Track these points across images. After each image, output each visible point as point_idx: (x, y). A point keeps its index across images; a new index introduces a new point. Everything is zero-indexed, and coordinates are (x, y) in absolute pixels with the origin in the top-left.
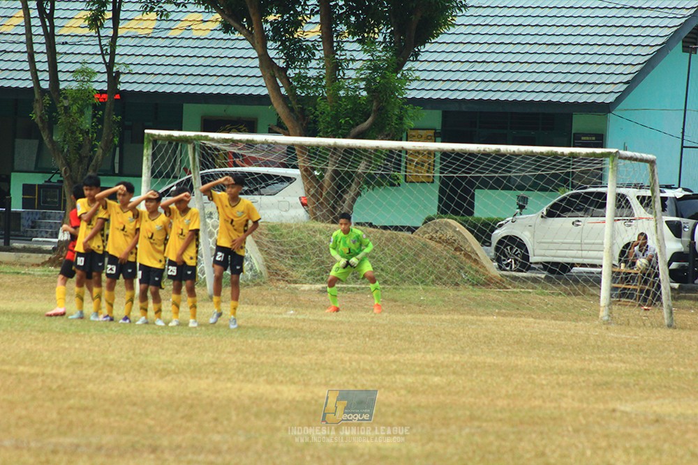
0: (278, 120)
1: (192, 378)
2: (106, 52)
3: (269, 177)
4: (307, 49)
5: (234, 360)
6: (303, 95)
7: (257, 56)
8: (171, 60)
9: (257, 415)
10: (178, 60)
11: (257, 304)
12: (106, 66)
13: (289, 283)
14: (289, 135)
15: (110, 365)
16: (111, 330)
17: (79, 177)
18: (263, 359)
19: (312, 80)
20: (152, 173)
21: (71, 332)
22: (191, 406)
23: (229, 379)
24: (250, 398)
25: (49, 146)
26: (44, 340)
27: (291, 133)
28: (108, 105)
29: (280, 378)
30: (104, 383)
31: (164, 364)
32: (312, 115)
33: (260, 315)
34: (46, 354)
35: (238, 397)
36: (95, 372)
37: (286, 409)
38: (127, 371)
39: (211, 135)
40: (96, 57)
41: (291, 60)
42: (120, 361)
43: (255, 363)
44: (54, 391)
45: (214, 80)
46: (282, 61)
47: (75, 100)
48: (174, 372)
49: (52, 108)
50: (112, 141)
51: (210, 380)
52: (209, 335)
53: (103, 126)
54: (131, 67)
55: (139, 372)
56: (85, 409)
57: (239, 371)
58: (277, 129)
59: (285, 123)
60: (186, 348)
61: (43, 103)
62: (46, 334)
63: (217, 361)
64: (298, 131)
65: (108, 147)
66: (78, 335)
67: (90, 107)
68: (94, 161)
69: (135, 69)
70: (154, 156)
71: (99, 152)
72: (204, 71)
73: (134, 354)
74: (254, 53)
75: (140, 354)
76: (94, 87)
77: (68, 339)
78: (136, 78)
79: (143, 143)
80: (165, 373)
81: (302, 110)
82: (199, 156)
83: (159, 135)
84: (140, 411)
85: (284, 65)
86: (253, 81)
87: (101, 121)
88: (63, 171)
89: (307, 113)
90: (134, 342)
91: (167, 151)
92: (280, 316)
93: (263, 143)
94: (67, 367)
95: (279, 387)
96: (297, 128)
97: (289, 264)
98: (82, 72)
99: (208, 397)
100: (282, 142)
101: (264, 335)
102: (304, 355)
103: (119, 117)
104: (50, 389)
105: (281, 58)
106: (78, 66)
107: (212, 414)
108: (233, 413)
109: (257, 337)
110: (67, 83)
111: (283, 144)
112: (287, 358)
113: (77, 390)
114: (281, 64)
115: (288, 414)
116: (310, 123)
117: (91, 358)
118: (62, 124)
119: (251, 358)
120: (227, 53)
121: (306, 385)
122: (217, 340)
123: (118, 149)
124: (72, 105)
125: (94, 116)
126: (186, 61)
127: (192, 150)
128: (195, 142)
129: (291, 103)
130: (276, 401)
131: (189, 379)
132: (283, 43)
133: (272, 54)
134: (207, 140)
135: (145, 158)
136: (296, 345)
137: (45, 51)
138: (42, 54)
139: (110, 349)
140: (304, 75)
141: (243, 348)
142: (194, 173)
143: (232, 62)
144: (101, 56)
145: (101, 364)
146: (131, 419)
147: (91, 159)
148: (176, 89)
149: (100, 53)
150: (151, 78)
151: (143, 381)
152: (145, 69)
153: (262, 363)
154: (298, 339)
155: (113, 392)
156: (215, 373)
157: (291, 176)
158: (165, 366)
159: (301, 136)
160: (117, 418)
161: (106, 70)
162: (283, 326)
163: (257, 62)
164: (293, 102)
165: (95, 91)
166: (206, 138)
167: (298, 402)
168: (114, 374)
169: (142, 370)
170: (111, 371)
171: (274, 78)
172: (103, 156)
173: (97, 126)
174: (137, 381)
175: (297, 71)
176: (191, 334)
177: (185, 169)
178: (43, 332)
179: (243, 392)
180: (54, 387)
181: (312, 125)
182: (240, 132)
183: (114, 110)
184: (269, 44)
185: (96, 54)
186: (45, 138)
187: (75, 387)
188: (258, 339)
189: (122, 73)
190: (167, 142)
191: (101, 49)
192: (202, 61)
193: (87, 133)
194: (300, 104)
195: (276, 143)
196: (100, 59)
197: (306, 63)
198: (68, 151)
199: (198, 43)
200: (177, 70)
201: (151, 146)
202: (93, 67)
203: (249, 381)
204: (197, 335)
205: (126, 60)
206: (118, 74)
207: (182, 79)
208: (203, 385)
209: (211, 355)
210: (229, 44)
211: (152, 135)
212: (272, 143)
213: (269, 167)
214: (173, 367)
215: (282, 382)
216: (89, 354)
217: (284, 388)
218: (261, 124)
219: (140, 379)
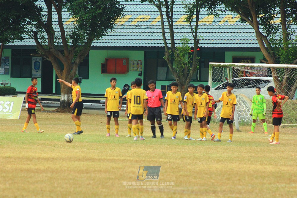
0: (264, 57)
1: (229, 163)
2: (194, 31)
3: (260, 80)
4: (276, 28)
5: (247, 155)
6: (274, 47)
7: (255, 31)
8: (220, 34)
9: (256, 178)
10: (223, 34)
11: (256, 133)
12: (194, 37)
13: (269, 124)
14: (268, 64)
15: (197, 158)
16: (197, 144)
17: (183, 82)
18: (259, 155)
19: (278, 41)
20: (213, 80)
21: (181, 145)
22: (229, 175)
23: (245, 163)
24: (253, 171)
25: (171, 70)
26: (170, 148)
27: (269, 63)
28: (194, 53)
29: (266, 163)
30: (194, 165)
31: (218, 157)
32: (278, 55)
33: (257, 137)
34: (171, 154)
35: (249, 171)
36: (190, 161)
37: (268, 175)
38: (203, 160)
39: (236, 64)
40: (189, 33)
41: (269, 33)
42: (200, 156)
43: (255, 157)
44: (174, 169)
45: (237, 42)
46: (265, 33)
47: (181, 51)
48: (222, 160)
49: (172, 54)
50: (196, 67)
51: (237, 164)
52: (237, 146)
53: (192, 61)
54: (204, 37)
55: (208, 161)
56: (186, 176)
57: (249, 160)
58: (263, 61)
59: (267, 58)
60: (227, 151)
61: (168, 53)
62: (171, 146)
63: (240, 156)
64: (272, 62)
65: (195, 70)
66: (183, 146)
67: (187, 54)
68: (189, 75)
69: (205, 38)
70: (213, 73)
71: (191, 72)
72: (233, 38)
73: (206, 153)
74: (253, 30)
75: (209, 153)
76: (189, 46)
77: (179, 148)
78: (206, 42)
79: (209, 68)
80: (219, 161)
81: (274, 53)
82: (231, 72)
83: (215, 65)
84: (208, 177)
85: (266, 35)
86: (253, 42)
87: (192, 59)
88: (177, 80)
89: (276, 54)
90: (206, 149)
91: (218, 71)
92: (266, 137)
93: (258, 67)
94: (179, 159)
95: (265, 167)
96: (272, 61)
97: (269, 116)
98: (184, 40)
99: (236, 171)
100: (265, 66)
101: (259, 145)
102: (275, 153)
103: (199, 58)
104: (172, 168)
105: (265, 32)
106: (182, 38)
107: (238, 178)
108: (247, 177)
109: (256, 146)
110: (178, 44)
111: (266, 67)
112: (268, 154)
113: (183, 168)
114: (265, 34)
115: (269, 177)
116: (277, 58)
117: (189, 155)
118: (176, 61)
119: (254, 154)
120: (243, 30)
121: (276, 165)
122: (240, 147)
123: (199, 70)
124: (180, 53)
125: (189, 57)
126: (226, 34)
127: (228, 70)
128: (230, 67)
129: (269, 50)
130: (264, 172)
131: (228, 164)
132: (265, 26)
133: (261, 30)
134: (235, 66)
135: (209, 74)
136: (272, 149)
137: (169, 32)
138: (168, 33)
139: (196, 151)
140: (274, 39)
141: (250, 150)
142: (229, 79)
143: (245, 34)
144: (191, 33)
145: (193, 157)
146: (205, 180)
147: (188, 75)
148: (222, 46)
149: (191, 32)
150: (212, 42)
151: (210, 164)
152: (209, 38)
153: (258, 156)
154: (273, 147)
155: (198, 169)
156: (239, 161)
157: (269, 80)
158: (219, 158)
159: (273, 64)
160: (200, 179)
161: (193, 39)
162: (267, 141)
163: (255, 34)
164: (270, 50)
165: (189, 47)
166: (234, 65)
167: (273, 172)
168: (198, 162)
169: (209, 160)
170: (197, 161)
171: (262, 40)
172: (193, 74)
173: (190, 61)
174: (207, 164)
175: (271, 37)
176: (229, 145)
177: (226, 78)
178: (169, 145)
179: (250, 168)
180: (174, 167)
181: (278, 59)
182: (248, 62)
183: (197, 55)
184: (260, 26)
185: (190, 32)
186: (169, 67)
187: (182, 167)
188: (257, 147)
189: (200, 40)
190: (218, 67)
191: (192, 30)
192: (232, 34)
193: (186, 64)
194: (272, 51)
195: (263, 67)
196: (191, 34)
197: (275, 34)
198: (179, 71)
199: (231, 27)
200: (222, 38)
201: (212, 69)
202: (188, 38)
203: (253, 164)
204: (232, 145)
205: (202, 34)
206: (199, 40)
207: (225, 42)
208: (234, 166)
209: (237, 154)
210: (244, 27)
211: (212, 65)
212: (261, 67)
213: (260, 76)
214: (222, 159)
215: (266, 164)
216: (188, 154)
217: (267, 167)
218: (257, 59)
219: (209, 163)
